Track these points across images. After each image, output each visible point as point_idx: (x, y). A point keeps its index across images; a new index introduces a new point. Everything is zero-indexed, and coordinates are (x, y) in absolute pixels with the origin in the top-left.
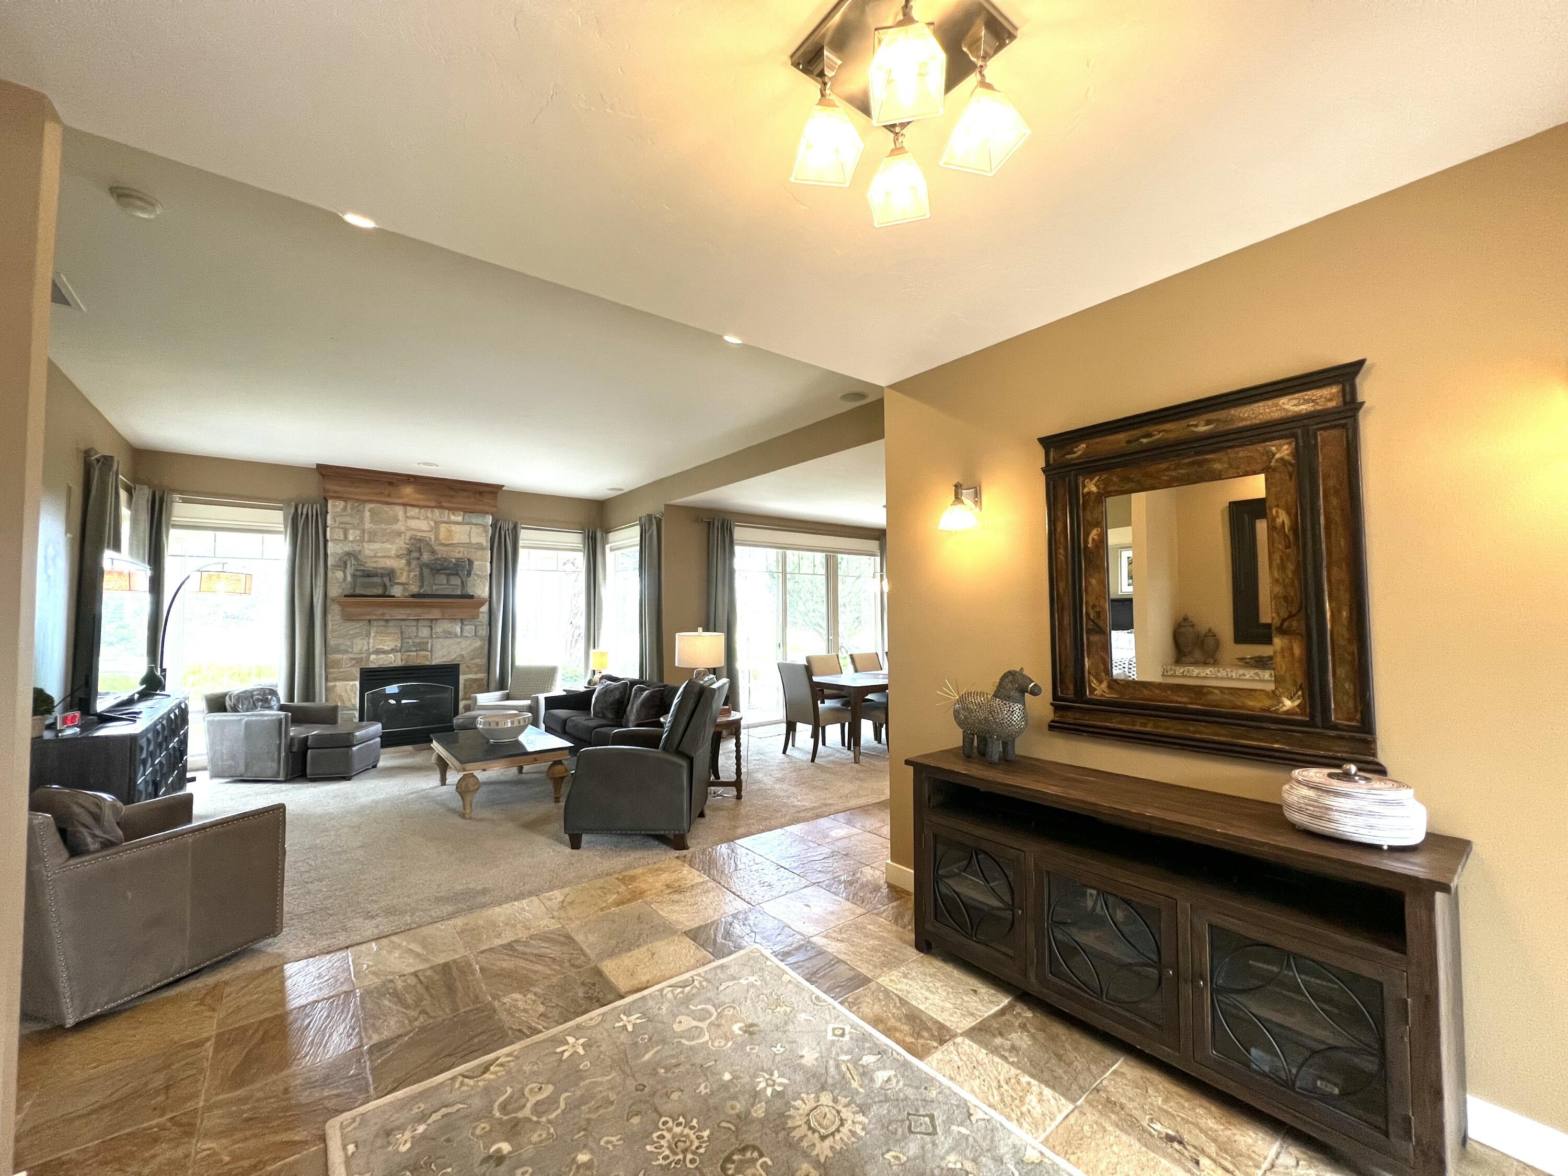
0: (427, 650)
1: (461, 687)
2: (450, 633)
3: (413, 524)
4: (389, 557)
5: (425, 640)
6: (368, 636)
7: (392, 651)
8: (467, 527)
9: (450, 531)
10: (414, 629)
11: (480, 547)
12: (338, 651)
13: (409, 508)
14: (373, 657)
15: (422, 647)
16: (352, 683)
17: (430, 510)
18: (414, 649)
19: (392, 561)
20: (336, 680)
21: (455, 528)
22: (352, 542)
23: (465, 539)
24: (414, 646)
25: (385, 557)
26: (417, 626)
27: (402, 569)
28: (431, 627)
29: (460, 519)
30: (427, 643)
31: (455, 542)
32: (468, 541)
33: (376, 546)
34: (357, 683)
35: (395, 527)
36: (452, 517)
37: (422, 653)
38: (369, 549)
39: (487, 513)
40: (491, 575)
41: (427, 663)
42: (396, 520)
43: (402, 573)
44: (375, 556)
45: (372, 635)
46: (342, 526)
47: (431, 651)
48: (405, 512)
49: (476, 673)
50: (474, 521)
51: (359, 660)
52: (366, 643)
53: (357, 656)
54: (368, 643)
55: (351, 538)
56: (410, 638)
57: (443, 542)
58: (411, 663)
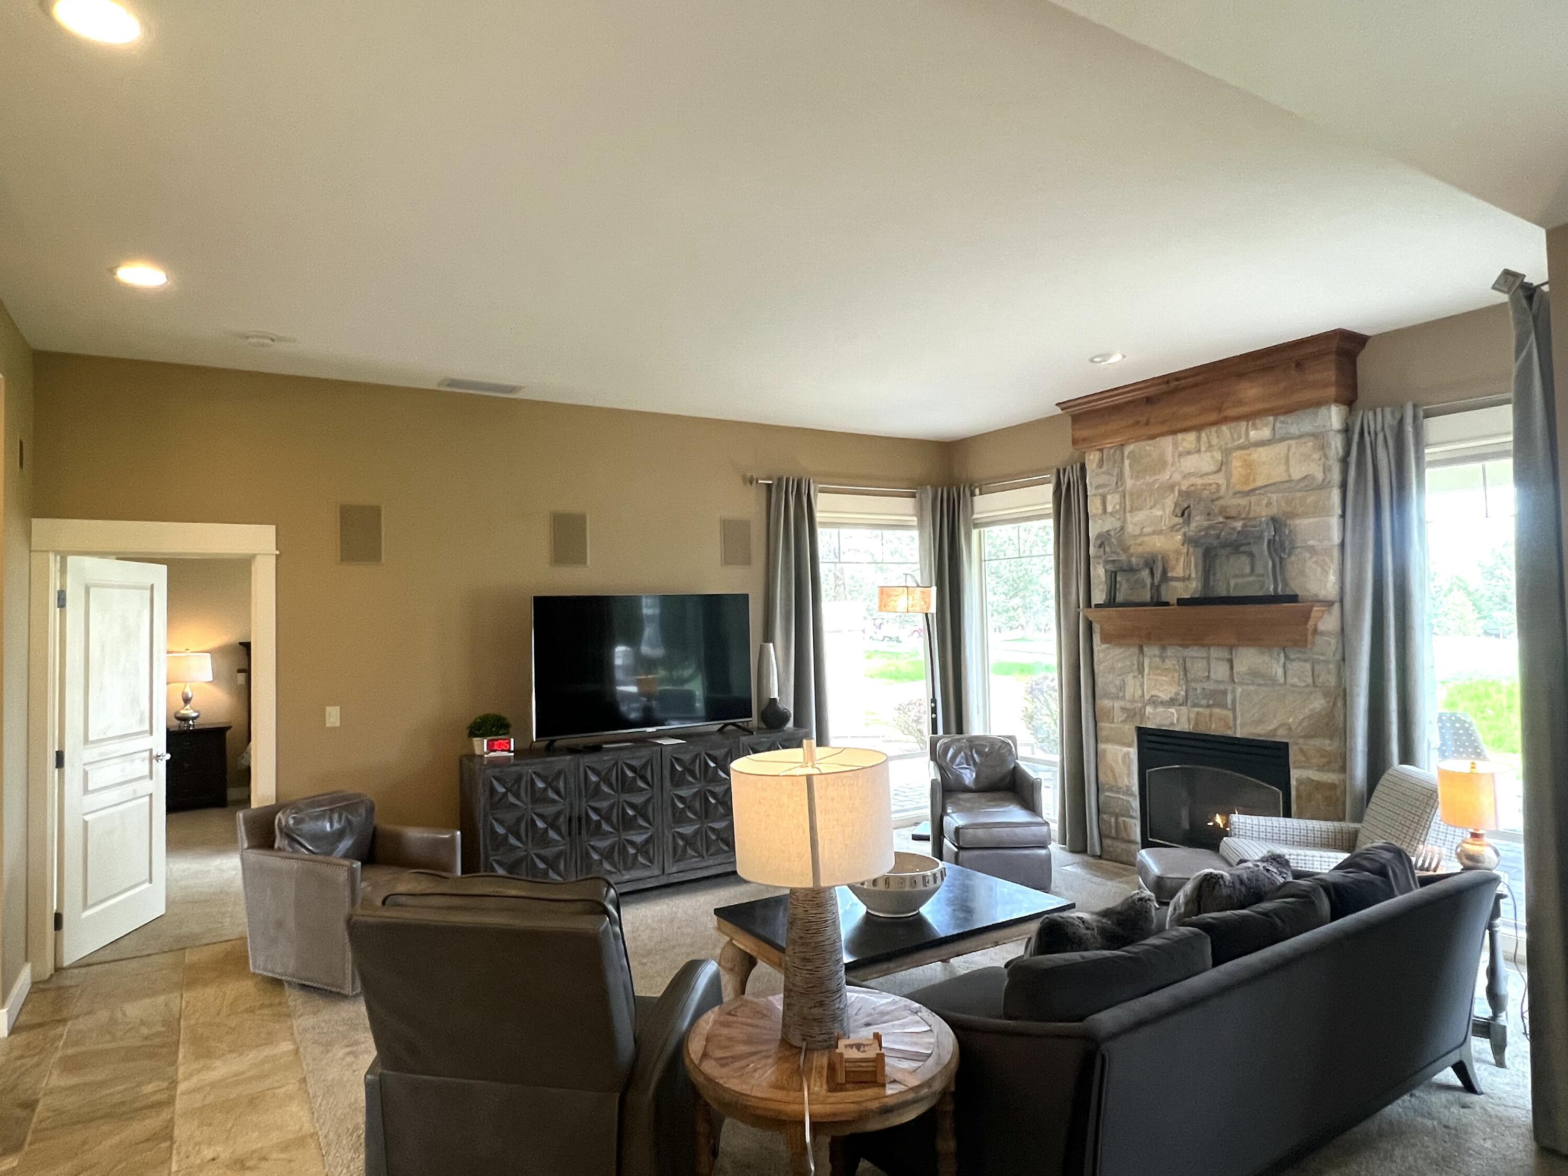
0: (1224, 706)
1: (1293, 793)
2: (1263, 676)
3: (1190, 463)
4: (1160, 532)
5: (1222, 687)
6: (1141, 670)
7: (1172, 702)
8: (1281, 448)
9: (1248, 465)
10: (1202, 664)
11: (1308, 485)
12: (1106, 695)
13: (1180, 436)
14: (1149, 709)
15: (1216, 698)
16: (1125, 749)
17: (1214, 429)
18: (1204, 702)
19: (1162, 538)
20: (1107, 741)
21: (1261, 454)
22: (1111, 514)
23: (1279, 474)
24: (1205, 696)
25: (1154, 533)
26: (1208, 659)
27: (1178, 552)
28: (1231, 661)
29: (1265, 433)
30: (1225, 693)
31: (1259, 483)
32: (1285, 477)
33: (1140, 516)
34: (1133, 752)
35: (1165, 477)
36: (1252, 433)
37: (1216, 711)
38: (1136, 521)
39: (1319, 404)
40: (1342, 545)
41: (1230, 733)
42: (1162, 464)
43: (1177, 560)
44: (1141, 535)
45: (1146, 671)
46: (1101, 491)
47: (1234, 710)
48: (1175, 445)
49: (1321, 768)
50: (1294, 429)
51: (1131, 714)
52: (1138, 684)
53: (1128, 706)
54: (1142, 685)
55: (1109, 509)
56: (1196, 680)
57: (1239, 488)
58: (1202, 729)
